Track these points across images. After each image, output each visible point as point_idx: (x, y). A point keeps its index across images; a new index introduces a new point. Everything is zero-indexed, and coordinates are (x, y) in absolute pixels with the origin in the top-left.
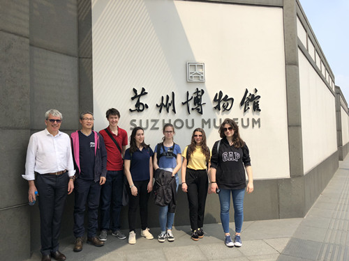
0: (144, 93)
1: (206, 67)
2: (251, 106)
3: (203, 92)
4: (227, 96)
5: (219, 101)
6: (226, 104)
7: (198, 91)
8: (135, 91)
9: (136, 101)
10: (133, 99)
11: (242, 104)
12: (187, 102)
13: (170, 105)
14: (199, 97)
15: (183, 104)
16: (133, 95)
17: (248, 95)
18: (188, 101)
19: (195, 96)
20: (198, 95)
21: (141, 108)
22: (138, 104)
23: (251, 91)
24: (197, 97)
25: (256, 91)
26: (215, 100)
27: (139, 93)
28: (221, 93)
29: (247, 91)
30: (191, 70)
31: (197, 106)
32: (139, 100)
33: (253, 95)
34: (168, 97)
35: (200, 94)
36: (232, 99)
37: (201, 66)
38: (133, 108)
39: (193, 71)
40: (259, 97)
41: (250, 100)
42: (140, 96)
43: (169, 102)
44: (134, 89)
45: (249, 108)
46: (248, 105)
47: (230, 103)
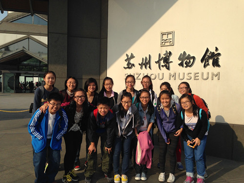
0: (132, 57)
2: (211, 61)
3: (170, 53)
4: (189, 55)
6: (188, 61)
8: (127, 55)
11: (202, 61)
13: (147, 63)
14: (167, 57)
15: (156, 62)
16: (126, 58)
17: (208, 53)
18: (159, 60)
19: (165, 56)
21: (130, 66)
22: (129, 64)
23: (212, 50)
25: (217, 49)
26: (179, 59)
27: (129, 57)
28: (185, 53)
31: (165, 63)
32: (129, 62)
33: (213, 53)
34: (146, 58)
35: (169, 55)
37: (171, 34)
38: (126, 66)
39: (165, 38)
40: (219, 54)
42: (129, 59)
43: (147, 61)
45: (208, 64)
46: (208, 61)
47: (192, 60)
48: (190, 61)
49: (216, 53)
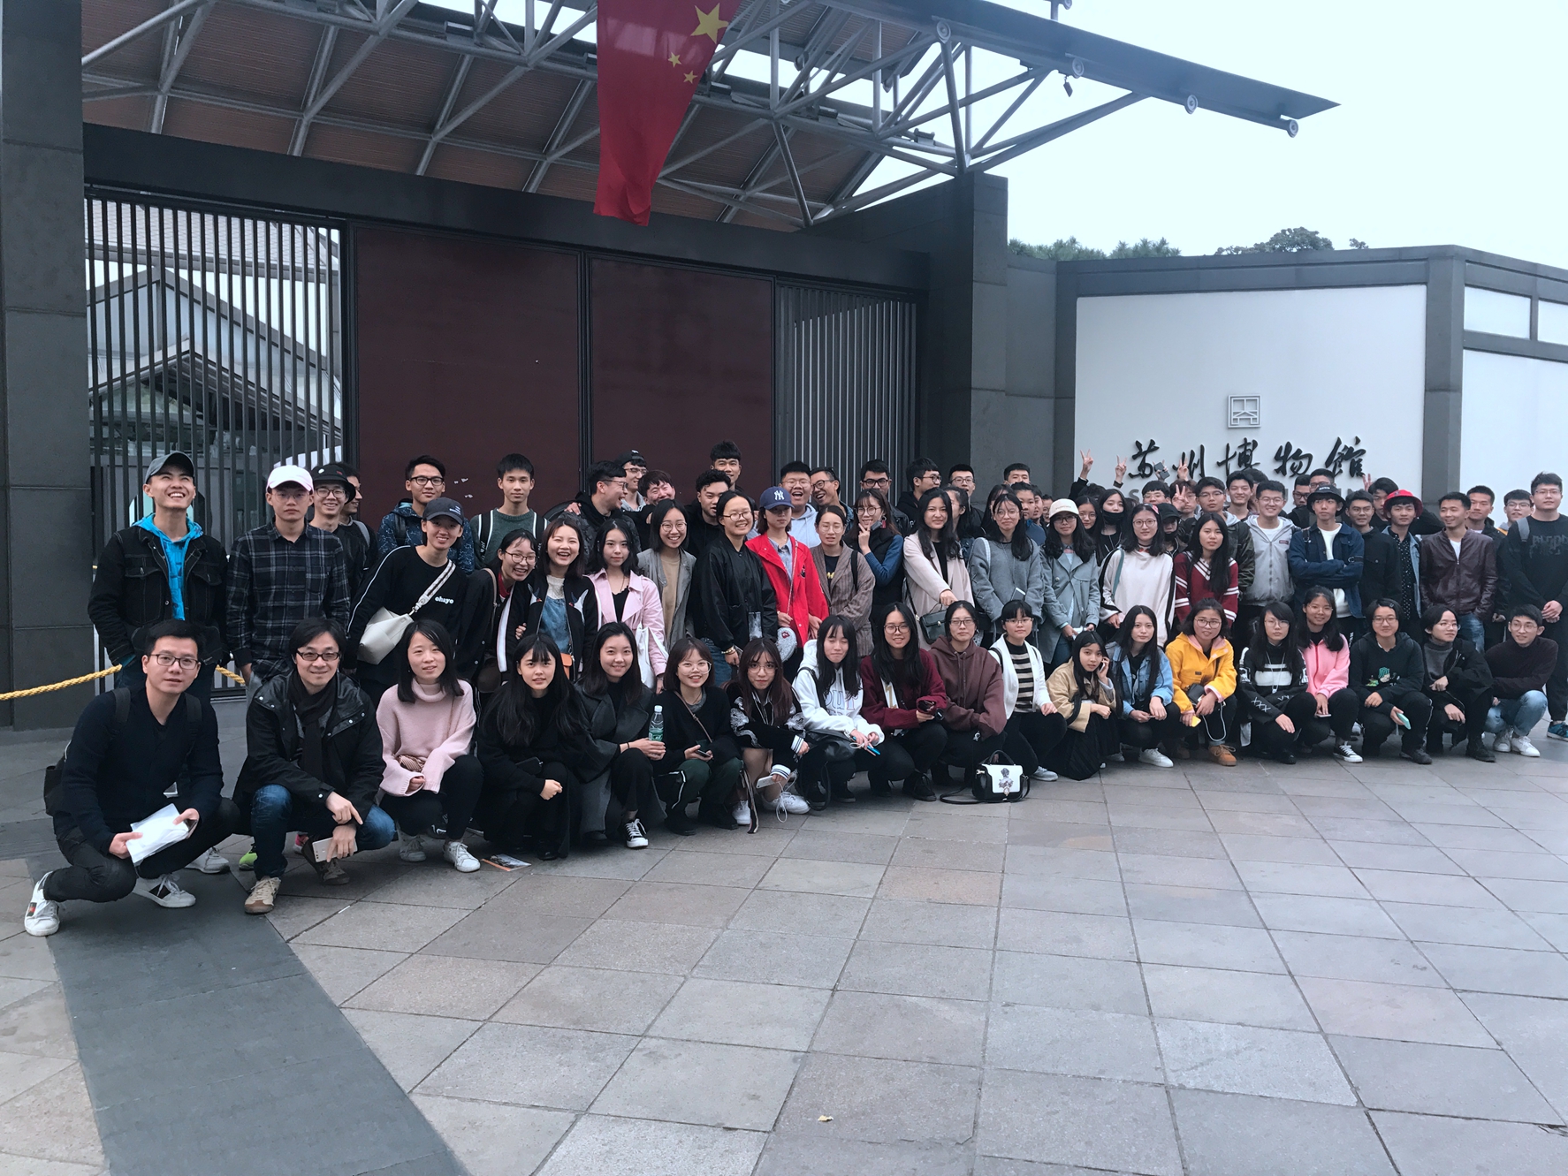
0: (1152, 447)
1: (1263, 402)
2: (1345, 466)
3: (1255, 444)
4: (1299, 451)
5: (1285, 460)
6: (1297, 463)
7: (1246, 444)
8: (1138, 445)
9: (1139, 461)
10: (1135, 457)
12: (1226, 462)
13: (1196, 466)
14: (1248, 453)
15: (1219, 464)
16: (1135, 452)
17: (1340, 450)
18: (1227, 459)
19: (1242, 450)
20: (1246, 450)
21: (1147, 471)
22: (1143, 466)
23: (1347, 442)
24: (1244, 453)
25: (1358, 441)
26: (1277, 458)
27: (1144, 448)
28: (1289, 446)
29: (1339, 442)
30: (1236, 408)
31: (1243, 467)
32: (1144, 460)
33: (1352, 449)
34: (1192, 454)
35: (1250, 447)
36: (1309, 457)
37: (1254, 400)
38: (1135, 472)
39: (1241, 408)
40: (1362, 452)
41: (1343, 458)
42: (1146, 453)
43: (1195, 461)
44: (1137, 443)
45: (1341, 471)
46: (1340, 466)
47: (1305, 462)
48: (1301, 464)
49: (1355, 450)
